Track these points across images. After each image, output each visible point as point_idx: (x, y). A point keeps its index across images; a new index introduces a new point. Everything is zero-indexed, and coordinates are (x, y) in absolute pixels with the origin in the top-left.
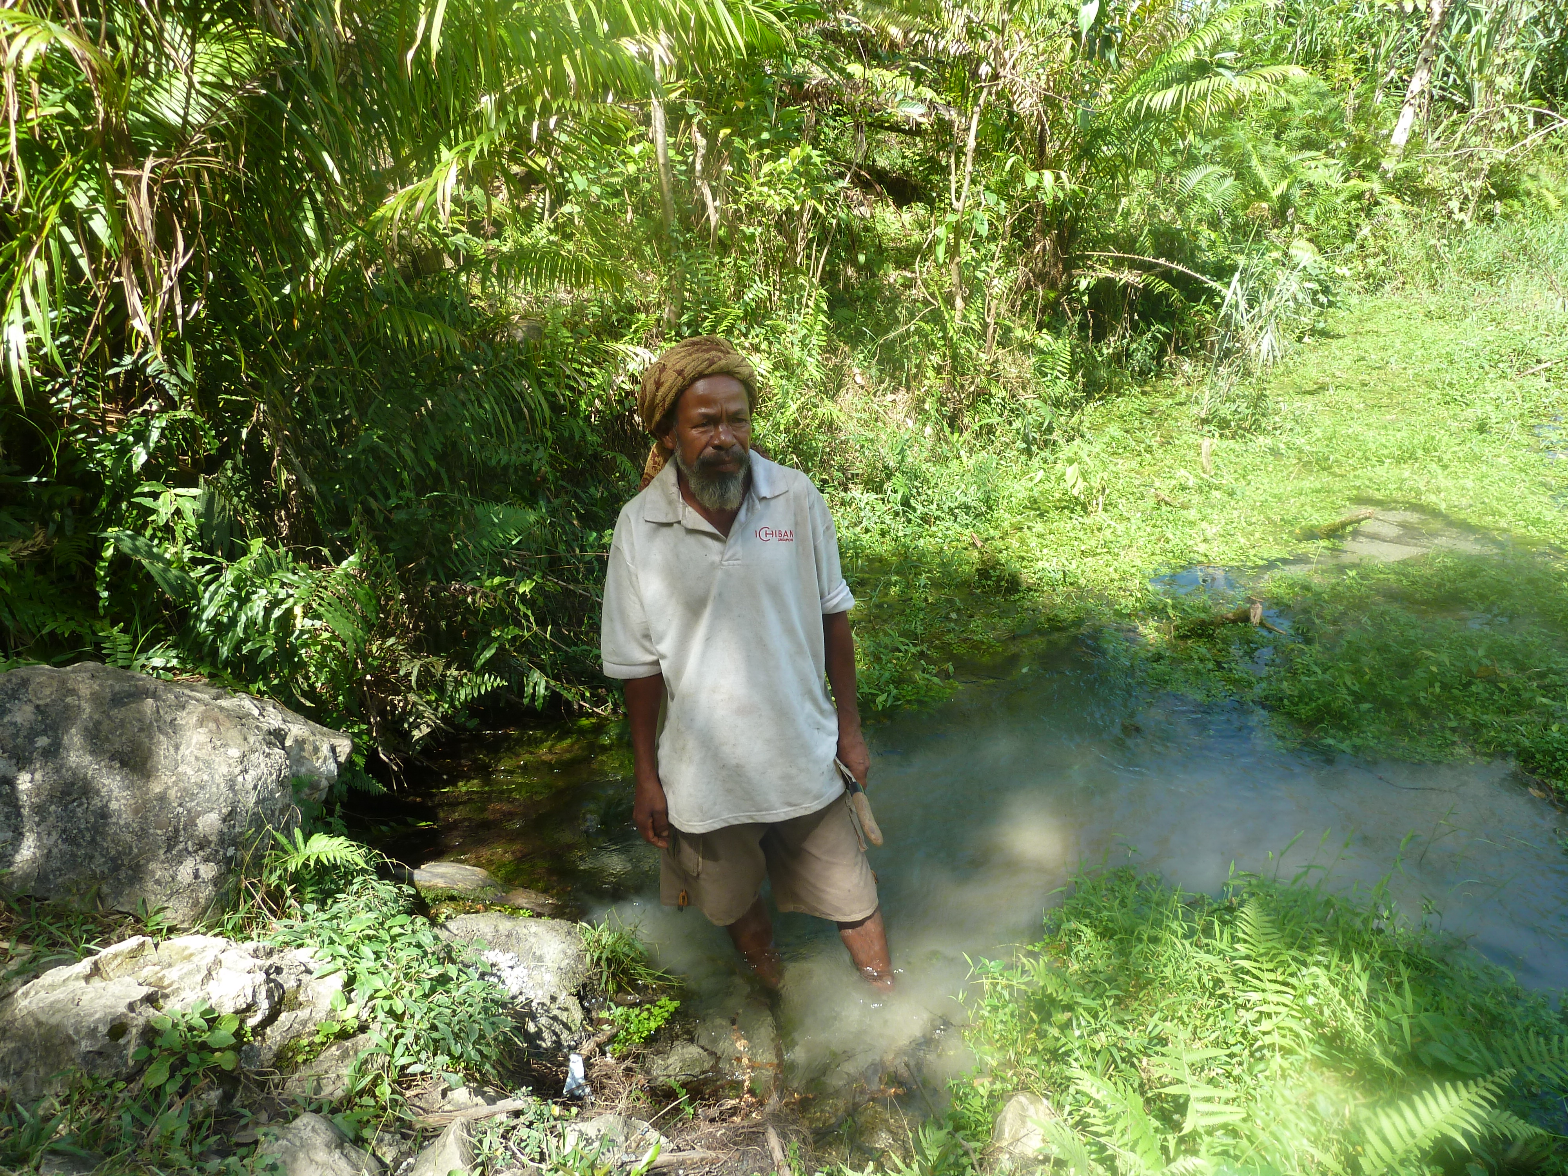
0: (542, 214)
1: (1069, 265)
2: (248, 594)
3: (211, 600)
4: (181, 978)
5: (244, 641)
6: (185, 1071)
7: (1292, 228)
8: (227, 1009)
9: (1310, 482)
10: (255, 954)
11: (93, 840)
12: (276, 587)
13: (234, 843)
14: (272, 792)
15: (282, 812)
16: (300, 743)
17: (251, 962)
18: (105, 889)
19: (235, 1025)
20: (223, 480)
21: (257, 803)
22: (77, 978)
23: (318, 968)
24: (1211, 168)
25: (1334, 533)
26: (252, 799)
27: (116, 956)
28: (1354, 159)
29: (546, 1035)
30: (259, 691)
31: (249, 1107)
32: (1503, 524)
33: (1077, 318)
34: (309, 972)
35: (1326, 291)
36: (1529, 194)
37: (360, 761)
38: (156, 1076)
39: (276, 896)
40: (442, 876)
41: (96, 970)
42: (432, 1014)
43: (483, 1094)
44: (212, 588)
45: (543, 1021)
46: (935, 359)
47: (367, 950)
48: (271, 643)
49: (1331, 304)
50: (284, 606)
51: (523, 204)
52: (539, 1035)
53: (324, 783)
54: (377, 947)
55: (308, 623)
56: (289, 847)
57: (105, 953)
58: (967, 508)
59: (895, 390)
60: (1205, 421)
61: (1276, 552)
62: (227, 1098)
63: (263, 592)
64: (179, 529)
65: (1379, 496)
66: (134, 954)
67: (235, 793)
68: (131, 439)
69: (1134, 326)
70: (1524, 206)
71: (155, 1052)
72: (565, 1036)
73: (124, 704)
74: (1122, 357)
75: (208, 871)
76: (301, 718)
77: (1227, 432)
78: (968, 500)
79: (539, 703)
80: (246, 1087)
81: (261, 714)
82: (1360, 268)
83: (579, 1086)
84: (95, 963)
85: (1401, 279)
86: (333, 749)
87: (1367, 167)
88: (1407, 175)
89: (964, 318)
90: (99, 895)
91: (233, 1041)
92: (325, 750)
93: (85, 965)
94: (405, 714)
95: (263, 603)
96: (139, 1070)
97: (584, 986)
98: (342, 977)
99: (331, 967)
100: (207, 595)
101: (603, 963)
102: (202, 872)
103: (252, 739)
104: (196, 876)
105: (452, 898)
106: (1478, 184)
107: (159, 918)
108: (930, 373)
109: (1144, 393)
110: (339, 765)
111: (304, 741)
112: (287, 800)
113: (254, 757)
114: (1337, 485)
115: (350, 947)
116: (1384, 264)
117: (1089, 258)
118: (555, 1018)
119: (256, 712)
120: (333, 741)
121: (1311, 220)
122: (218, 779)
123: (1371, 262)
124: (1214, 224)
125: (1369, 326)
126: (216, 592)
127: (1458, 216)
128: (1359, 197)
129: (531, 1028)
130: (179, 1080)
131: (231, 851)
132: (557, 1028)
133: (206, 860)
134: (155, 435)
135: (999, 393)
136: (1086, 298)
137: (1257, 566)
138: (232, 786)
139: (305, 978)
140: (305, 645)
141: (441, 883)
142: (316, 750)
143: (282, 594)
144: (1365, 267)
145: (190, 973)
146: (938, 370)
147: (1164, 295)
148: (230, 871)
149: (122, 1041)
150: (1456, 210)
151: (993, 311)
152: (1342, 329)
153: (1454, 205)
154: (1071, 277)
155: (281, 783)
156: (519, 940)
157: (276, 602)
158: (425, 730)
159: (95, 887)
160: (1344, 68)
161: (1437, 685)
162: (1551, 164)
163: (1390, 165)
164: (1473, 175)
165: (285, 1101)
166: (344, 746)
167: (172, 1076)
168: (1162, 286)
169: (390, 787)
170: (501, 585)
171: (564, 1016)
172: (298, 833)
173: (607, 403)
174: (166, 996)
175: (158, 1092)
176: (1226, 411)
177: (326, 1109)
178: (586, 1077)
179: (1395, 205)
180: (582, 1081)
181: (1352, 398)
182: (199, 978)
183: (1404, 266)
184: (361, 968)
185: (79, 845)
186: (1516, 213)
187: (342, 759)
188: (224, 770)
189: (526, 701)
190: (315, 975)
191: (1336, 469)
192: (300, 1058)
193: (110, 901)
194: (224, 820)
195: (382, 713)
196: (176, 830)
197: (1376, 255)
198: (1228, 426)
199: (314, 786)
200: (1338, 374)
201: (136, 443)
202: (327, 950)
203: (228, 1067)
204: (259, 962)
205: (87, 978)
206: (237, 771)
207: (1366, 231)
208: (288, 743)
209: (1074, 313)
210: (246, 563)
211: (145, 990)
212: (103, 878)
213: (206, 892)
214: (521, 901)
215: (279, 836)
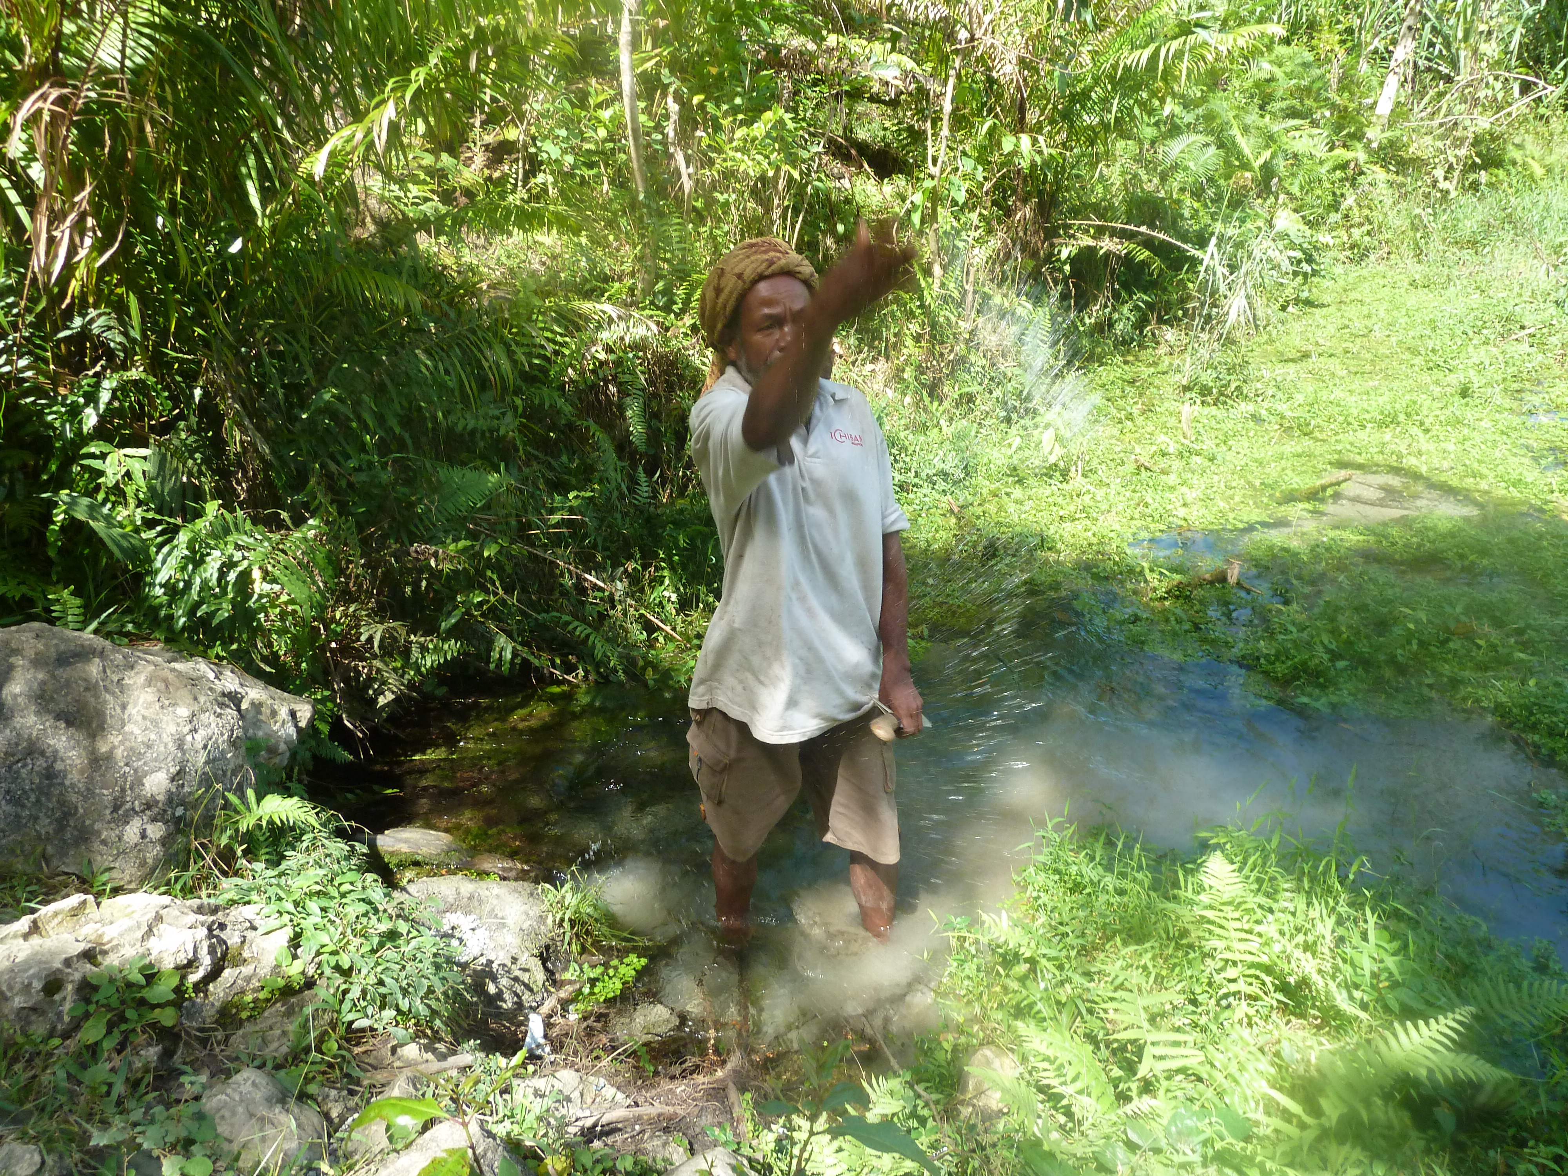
0: (516, 185)
1: (1051, 234)
2: (203, 556)
3: (164, 562)
4: (121, 935)
5: (198, 605)
6: (124, 1027)
7: (1277, 199)
8: (168, 964)
9: (1291, 447)
10: (199, 911)
11: (38, 801)
12: (230, 549)
13: (182, 803)
14: (223, 753)
15: (234, 773)
16: (257, 706)
17: (192, 918)
18: (50, 850)
19: (175, 981)
20: (175, 441)
21: (207, 763)
22: (15, 936)
23: (263, 925)
24: (1194, 137)
25: (1313, 495)
26: (202, 758)
27: (56, 914)
28: (1338, 128)
29: (507, 996)
30: (217, 656)
31: (191, 1063)
32: (1483, 485)
33: (1059, 288)
34: (254, 928)
35: (1310, 260)
36: (1514, 163)
37: (325, 728)
38: (92, 1032)
39: (227, 856)
40: (406, 841)
41: (35, 928)
42: (379, 969)
43: (434, 1051)
44: (166, 549)
45: (504, 982)
46: (914, 327)
47: (313, 906)
48: (227, 606)
49: (1315, 273)
50: (239, 569)
51: (496, 175)
52: (499, 996)
53: (282, 747)
54: (324, 903)
55: (267, 587)
56: (241, 808)
57: (45, 911)
58: (944, 475)
59: (874, 360)
60: (1186, 389)
61: (1255, 515)
62: (167, 1054)
63: (216, 553)
64: (130, 490)
65: (1360, 460)
66: (76, 912)
67: (184, 752)
68: (81, 400)
69: (1116, 296)
70: (1509, 174)
71: (92, 1008)
72: (526, 997)
73: (70, 664)
74: (1104, 327)
75: (156, 831)
76: (262, 684)
77: (1209, 399)
78: (946, 467)
79: (505, 668)
80: (187, 1044)
81: (217, 677)
82: (1345, 239)
83: (539, 1046)
84: (35, 922)
85: (1386, 249)
86: (293, 714)
87: (1352, 136)
88: (1392, 143)
89: (943, 285)
90: (44, 856)
91: (173, 996)
92: (284, 713)
93: (25, 922)
94: (370, 680)
95: (218, 564)
96: (76, 1026)
97: (547, 947)
98: (289, 932)
99: (277, 923)
100: (160, 557)
101: (566, 924)
102: (149, 832)
103: (202, 699)
104: (143, 835)
105: (416, 864)
106: (1463, 152)
107: (105, 877)
108: (909, 342)
109: (1126, 362)
110: (299, 730)
111: (261, 705)
112: (240, 761)
113: (204, 717)
114: (1319, 449)
115: (296, 904)
116: (1369, 233)
117: (1070, 227)
118: (516, 979)
119: (211, 676)
120: (293, 706)
121: (1295, 190)
122: (166, 738)
123: (1356, 233)
124: (1198, 193)
125: (1353, 295)
126: (169, 554)
127: (1443, 185)
128: (1344, 166)
129: (492, 989)
130: (117, 1037)
131: (180, 811)
132: (519, 989)
133: (154, 820)
134: (105, 397)
135: (978, 361)
136: (1067, 268)
137: (1236, 529)
138: (180, 744)
139: (250, 934)
140: (263, 609)
141: (404, 848)
142: (274, 713)
143: (238, 556)
144: (1350, 237)
145: (130, 929)
146: (918, 338)
147: (1145, 264)
148: (179, 831)
149: (57, 997)
150: (1441, 179)
151: (971, 279)
152: (1326, 299)
153: (1439, 173)
154: (1052, 245)
155: (233, 743)
156: (480, 902)
157: (230, 564)
158: (390, 697)
159: (39, 849)
160: (1328, 40)
161: (1415, 642)
162: (1537, 133)
163: (1375, 134)
164: (1458, 142)
165: (228, 1058)
166: (305, 712)
167: (109, 1032)
168: (1143, 255)
169: (357, 756)
170: (466, 549)
171: (525, 977)
172: (250, 793)
173: (582, 373)
174: (105, 953)
175: (94, 1050)
176: (1207, 377)
177: (270, 1065)
178: (546, 1036)
179: (1379, 174)
180: (542, 1041)
181: (1334, 365)
182: (139, 934)
183: (1389, 236)
184: (307, 924)
185: (23, 806)
186: (1501, 182)
187: (303, 724)
188: (172, 729)
189: (492, 666)
190: (260, 931)
191: (1317, 434)
192: (244, 1015)
193: (55, 862)
194: (172, 780)
195: (346, 680)
196: (123, 790)
197: (1361, 225)
198: (1210, 393)
199: (272, 751)
200: (1321, 342)
201: (87, 405)
202: (274, 907)
203: (169, 1023)
204: (201, 918)
205: (26, 936)
206: (186, 730)
207: (1350, 200)
208: (244, 706)
209: (1056, 283)
210: (202, 525)
211: (81, 947)
212: (48, 839)
213: (154, 853)
214: (487, 866)
215: (231, 796)
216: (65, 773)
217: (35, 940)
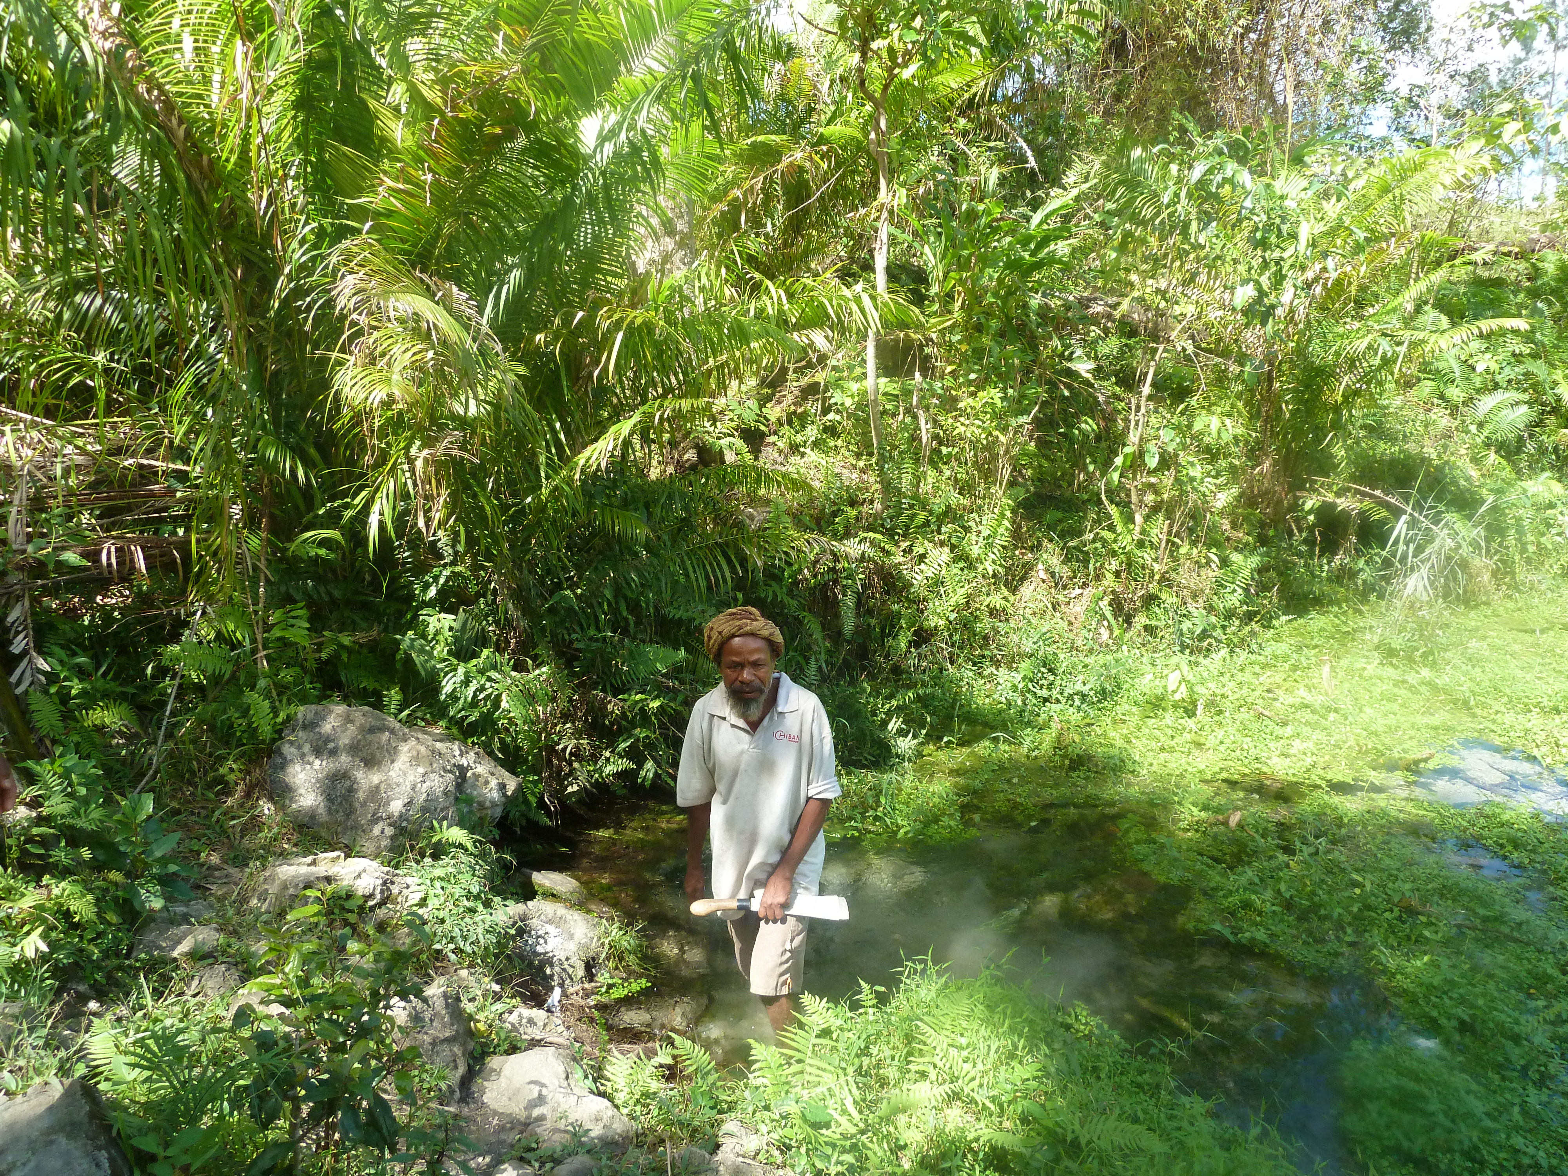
1: (1297, 485)
3: (448, 682)
4: (346, 875)
5: (461, 710)
8: (360, 893)
10: (387, 873)
13: (407, 820)
14: (438, 797)
15: (442, 810)
16: (477, 776)
17: (380, 875)
19: (361, 902)
20: (476, 610)
21: (427, 801)
22: (304, 864)
23: (412, 888)
24: (1508, 395)
26: (424, 798)
27: (325, 858)
30: (473, 742)
33: (1304, 535)
34: (407, 888)
37: (533, 800)
40: (550, 879)
41: (314, 863)
44: (450, 676)
45: (557, 969)
46: (1113, 564)
48: (477, 714)
50: (487, 693)
51: (799, 410)
52: (551, 976)
53: (489, 804)
56: (438, 829)
57: (321, 856)
58: (1084, 697)
61: (1343, 776)
63: (476, 682)
66: (335, 859)
67: (415, 792)
68: (431, 580)
76: (490, 763)
79: (648, 783)
81: (461, 755)
83: (553, 1004)
84: (314, 859)
86: (502, 787)
89: (1143, 532)
91: (358, 908)
92: (493, 783)
93: (310, 859)
94: (567, 775)
95: (474, 689)
97: (594, 959)
98: (422, 895)
99: (419, 889)
100: (446, 679)
101: (607, 947)
102: (386, 831)
104: (383, 832)
107: (356, 848)
108: (1109, 576)
110: (505, 796)
111: (482, 776)
113: (432, 775)
117: (1316, 481)
118: (564, 970)
119: (457, 753)
120: (506, 780)
122: (408, 783)
126: (452, 678)
129: (548, 971)
131: (404, 824)
132: (565, 976)
133: (390, 825)
134: (442, 580)
135: (1169, 599)
136: (1311, 518)
138: (414, 788)
139: (405, 891)
141: (547, 883)
142: (487, 782)
143: (489, 685)
145: (352, 873)
146: (1117, 574)
147: (1380, 522)
148: (401, 835)
154: (1296, 498)
155: (446, 794)
156: (565, 922)
158: (575, 788)
159: (336, 828)
166: (512, 785)
168: (1380, 515)
170: (642, 700)
171: (570, 970)
172: (446, 823)
174: (336, 880)
182: (353, 877)
187: (509, 793)
188: (412, 778)
189: (641, 781)
190: (410, 891)
194: (405, 806)
195: (551, 772)
196: (380, 806)
199: (481, 805)
201: (433, 583)
204: (385, 876)
205: (307, 865)
206: (420, 780)
208: (467, 774)
209: (1300, 530)
210: (477, 662)
211: (328, 875)
212: (340, 824)
213: (386, 842)
214: (593, 907)
215: (435, 823)
216: (357, 791)
217: (312, 868)
